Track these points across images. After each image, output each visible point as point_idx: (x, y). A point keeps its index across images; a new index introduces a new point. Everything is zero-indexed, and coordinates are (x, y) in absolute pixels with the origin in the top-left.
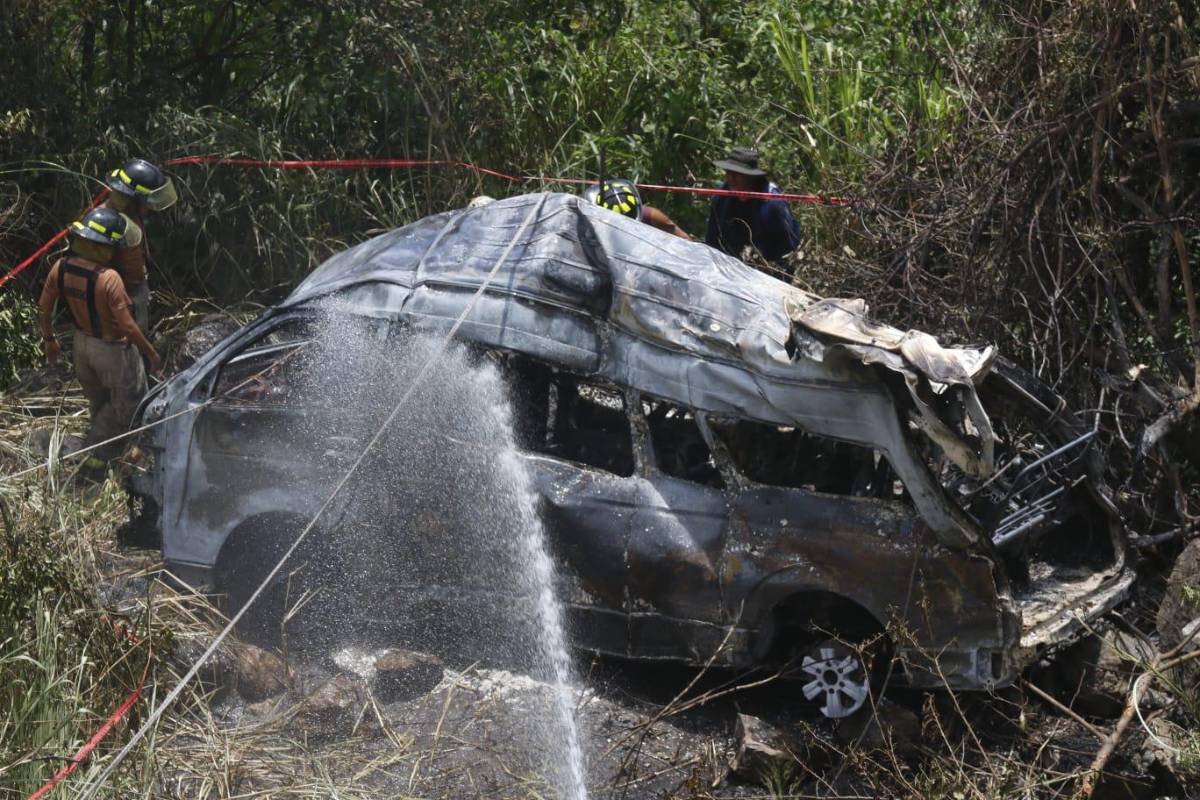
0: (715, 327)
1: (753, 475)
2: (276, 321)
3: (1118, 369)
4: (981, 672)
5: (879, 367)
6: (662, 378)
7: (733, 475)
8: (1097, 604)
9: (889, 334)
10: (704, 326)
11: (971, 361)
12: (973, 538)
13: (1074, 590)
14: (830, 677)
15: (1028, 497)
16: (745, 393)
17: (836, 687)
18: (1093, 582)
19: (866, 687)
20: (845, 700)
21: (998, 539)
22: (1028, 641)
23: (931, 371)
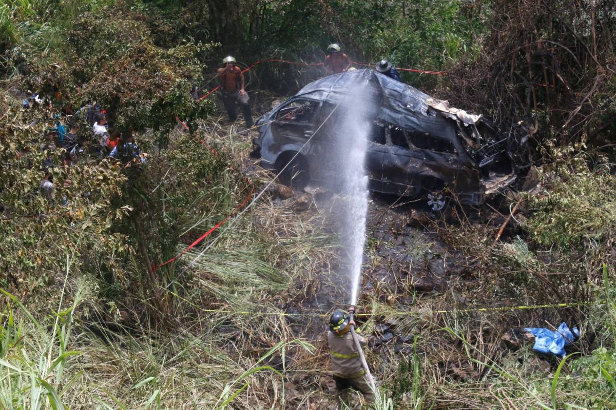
0: (408, 106)
1: (417, 146)
2: (293, 100)
3: (516, 122)
4: (475, 200)
5: (451, 119)
6: (394, 119)
7: (412, 146)
8: (507, 183)
9: (454, 110)
10: (406, 106)
11: (475, 118)
12: (474, 165)
13: (501, 179)
14: (435, 200)
15: (490, 154)
16: (416, 124)
17: (436, 203)
18: (505, 178)
19: (444, 203)
20: (438, 206)
21: (480, 165)
22: (487, 192)
23: (464, 120)
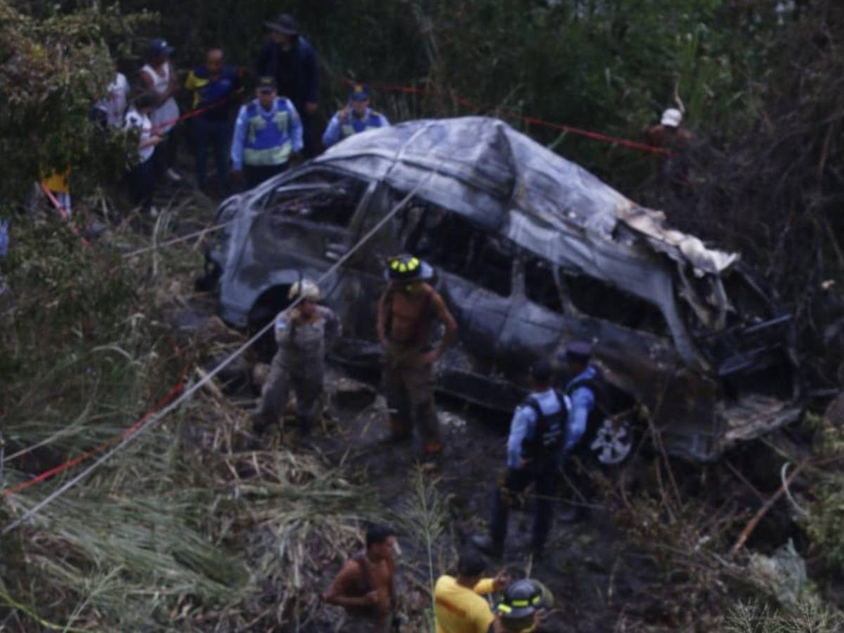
0: (572, 215)
1: (581, 308)
2: (310, 169)
3: (816, 283)
4: (699, 450)
5: (664, 255)
6: (536, 241)
7: (570, 308)
8: (778, 421)
9: (675, 236)
10: (566, 213)
11: (721, 260)
12: (706, 367)
13: (765, 410)
14: (608, 438)
15: (746, 348)
16: (584, 258)
17: (610, 445)
18: (776, 408)
19: (628, 448)
20: (614, 453)
21: (723, 371)
22: (731, 435)
23: (694, 261)
